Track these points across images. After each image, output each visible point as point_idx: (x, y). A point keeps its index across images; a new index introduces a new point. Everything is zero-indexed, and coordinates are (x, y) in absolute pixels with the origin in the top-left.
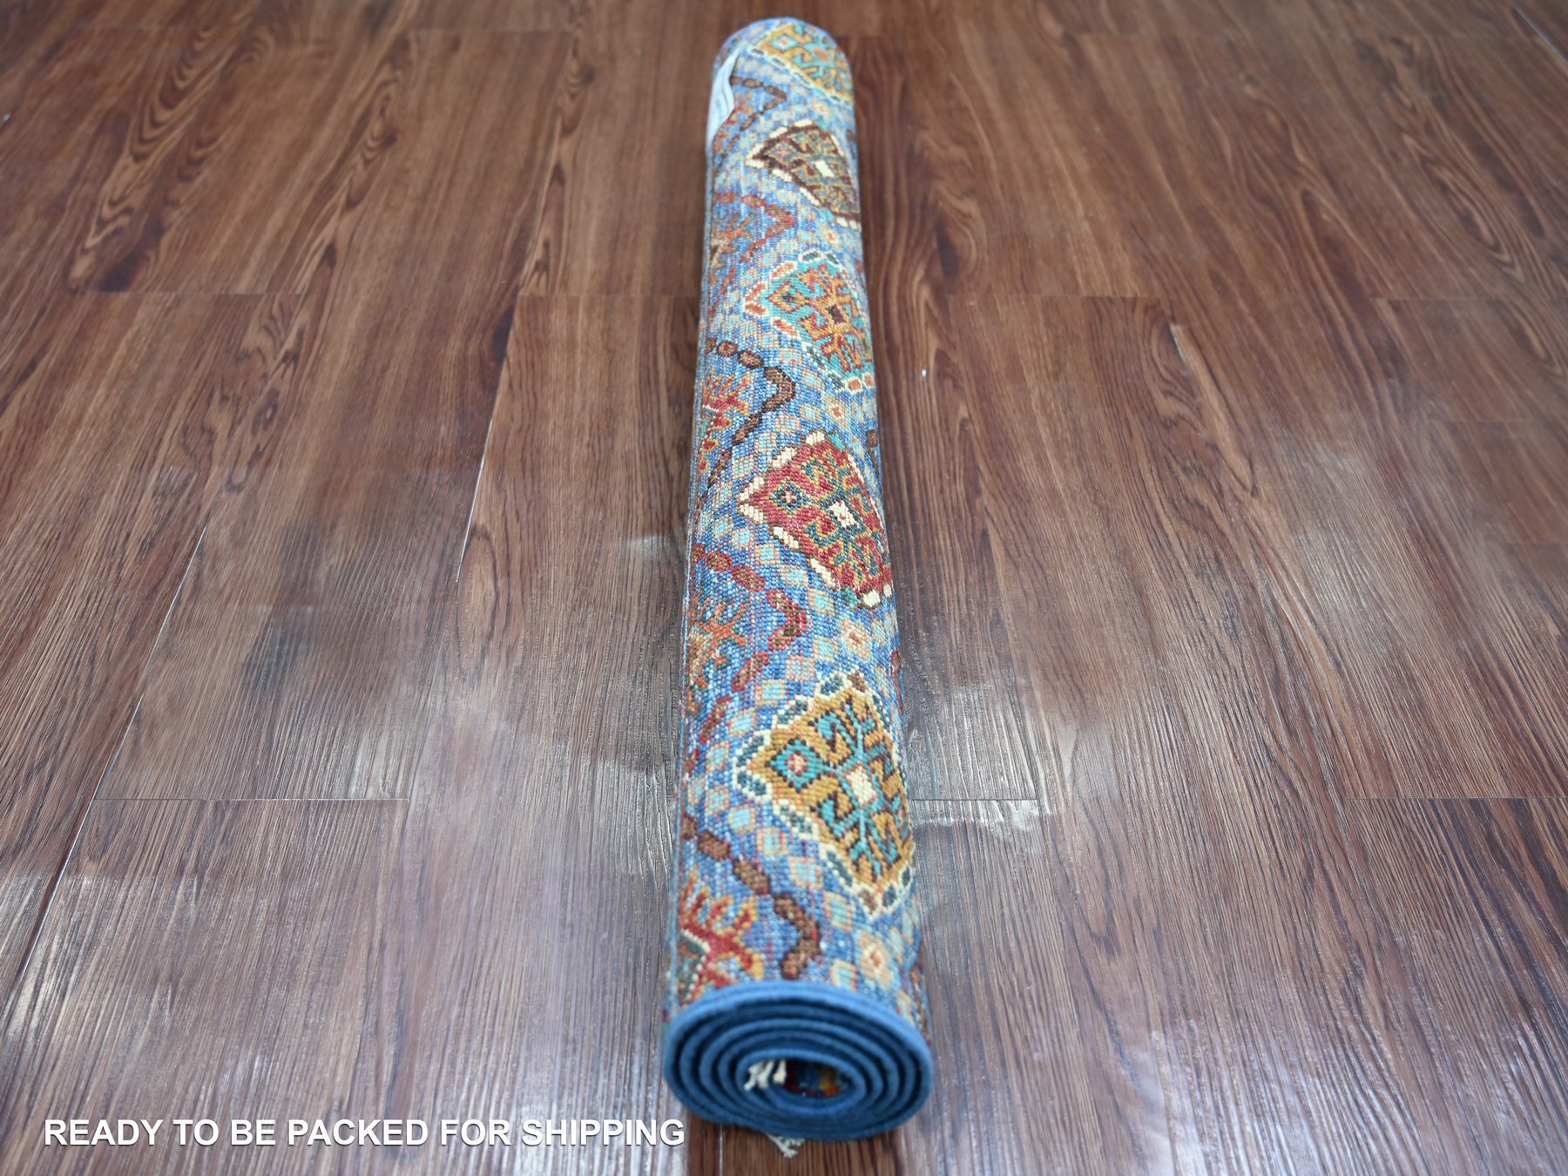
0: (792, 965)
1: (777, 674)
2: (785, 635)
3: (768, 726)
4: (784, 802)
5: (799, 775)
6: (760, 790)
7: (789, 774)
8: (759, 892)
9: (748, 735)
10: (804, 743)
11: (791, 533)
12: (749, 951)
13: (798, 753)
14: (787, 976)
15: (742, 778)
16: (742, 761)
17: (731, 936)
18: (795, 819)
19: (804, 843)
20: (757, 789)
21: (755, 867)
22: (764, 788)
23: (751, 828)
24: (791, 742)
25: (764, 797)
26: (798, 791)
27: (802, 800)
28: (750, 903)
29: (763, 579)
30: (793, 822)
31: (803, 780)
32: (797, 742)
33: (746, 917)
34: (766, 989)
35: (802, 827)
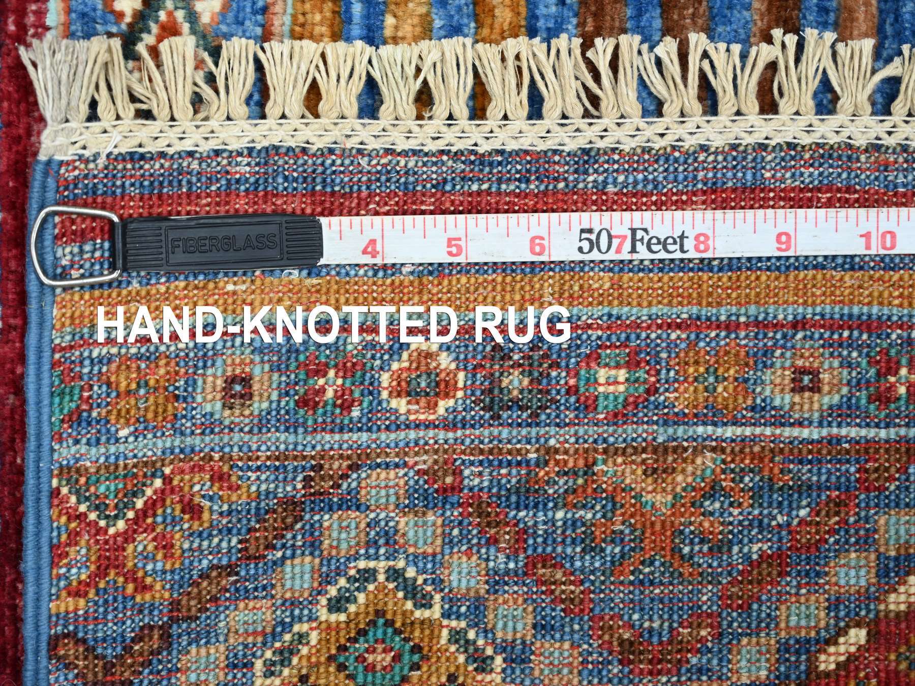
0: (68, 650)
1: (542, 628)
2: (621, 642)
3: (446, 615)
4: (314, 637)
5: (360, 659)
6: (336, 605)
7: (361, 646)
8: (175, 605)
9: (438, 583)
10: (415, 667)
11: (851, 658)
12: (92, 594)
13: (397, 658)
14: (54, 643)
15: (368, 575)
16: (395, 574)
17: (121, 566)
18: (285, 655)
19: (249, 665)
20: (338, 600)
21: (215, 599)
22: (339, 610)
23: (277, 591)
24: (416, 649)
25: (325, 610)
26: (331, 659)
27: (318, 664)
28: (161, 593)
29: (745, 608)
30: (281, 652)
31: (351, 663)
32: (416, 657)
33: (143, 588)
34: (37, 616)
35: (274, 664)
